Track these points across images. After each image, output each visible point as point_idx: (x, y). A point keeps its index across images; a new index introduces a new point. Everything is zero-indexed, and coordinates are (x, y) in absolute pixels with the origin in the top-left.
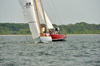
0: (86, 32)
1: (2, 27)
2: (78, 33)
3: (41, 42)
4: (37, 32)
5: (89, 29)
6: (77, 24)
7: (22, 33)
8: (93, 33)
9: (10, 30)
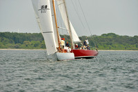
2: (105, 48)
4: (53, 46)
7: (27, 47)
8: (126, 49)
9: (11, 42)
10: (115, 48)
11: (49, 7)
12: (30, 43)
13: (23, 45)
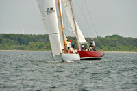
0: (120, 48)
1: (5, 40)
2: (109, 49)
3: (63, 61)
5: (124, 44)
6: (107, 37)
7: (31, 48)
8: (130, 50)
9: (16, 44)
10: (120, 50)
11: (55, 9)
12: (35, 45)
13: (27, 47)
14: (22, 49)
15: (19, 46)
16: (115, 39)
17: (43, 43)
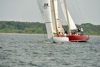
0: (91, 33)
1: (7, 26)
5: (95, 30)
7: (27, 32)
8: (98, 35)
9: (16, 29)
11: (49, 5)
12: (29, 30)
13: (24, 31)
14: (20, 33)
15: (17, 30)
16: (88, 26)
17: (35, 28)
